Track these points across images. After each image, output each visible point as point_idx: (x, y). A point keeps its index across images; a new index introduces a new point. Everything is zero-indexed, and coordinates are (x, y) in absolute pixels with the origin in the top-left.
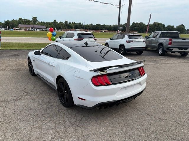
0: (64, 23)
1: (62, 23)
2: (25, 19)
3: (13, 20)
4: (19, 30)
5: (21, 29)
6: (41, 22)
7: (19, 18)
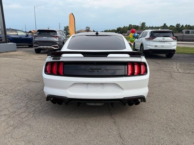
0: (175, 26)
1: (173, 26)
2: (134, 25)
3: (124, 26)
4: (127, 35)
5: (128, 35)
6: (149, 27)
7: (130, 25)
